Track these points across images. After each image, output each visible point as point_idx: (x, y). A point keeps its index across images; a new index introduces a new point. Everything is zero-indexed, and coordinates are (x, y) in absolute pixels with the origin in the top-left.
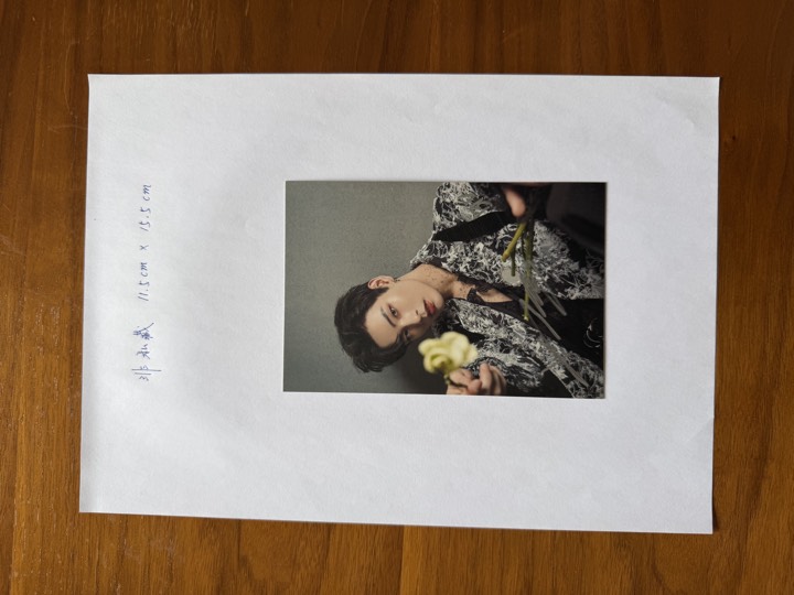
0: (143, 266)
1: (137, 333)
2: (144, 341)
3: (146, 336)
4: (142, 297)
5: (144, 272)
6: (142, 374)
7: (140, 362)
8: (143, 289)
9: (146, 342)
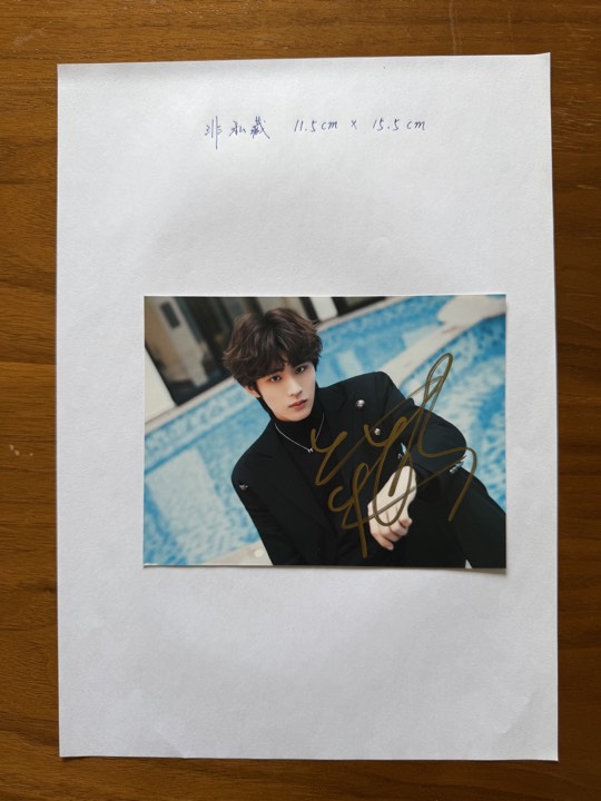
0: (333, 124)
1: (258, 121)
2: (249, 129)
3: (255, 131)
4: (299, 124)
5: (327, 126)
6: (213, 128)
7: (226, 125)
8: (308, 124)
9: (249, 132)
